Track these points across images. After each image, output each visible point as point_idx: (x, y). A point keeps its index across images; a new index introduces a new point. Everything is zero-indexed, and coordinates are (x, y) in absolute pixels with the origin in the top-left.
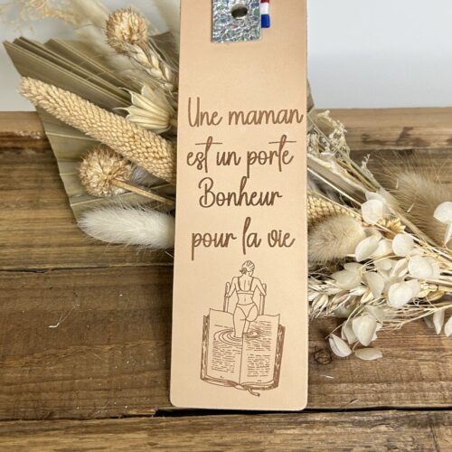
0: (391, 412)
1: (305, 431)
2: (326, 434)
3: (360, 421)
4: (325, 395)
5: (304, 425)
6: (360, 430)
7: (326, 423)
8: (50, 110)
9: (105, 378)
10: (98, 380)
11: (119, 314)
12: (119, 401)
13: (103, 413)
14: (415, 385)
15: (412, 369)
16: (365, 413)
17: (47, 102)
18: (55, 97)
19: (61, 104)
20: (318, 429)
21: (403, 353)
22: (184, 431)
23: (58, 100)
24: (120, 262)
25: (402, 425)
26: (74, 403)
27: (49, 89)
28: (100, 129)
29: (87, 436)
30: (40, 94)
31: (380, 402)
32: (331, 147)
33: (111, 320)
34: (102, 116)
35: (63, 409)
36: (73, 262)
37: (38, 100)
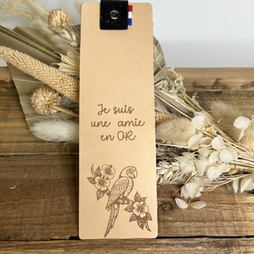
0: (205, 239)
1: (155, 249)
2: (167, 251)
3: (187, 244)
4: (167, 228)
5: (155, 246)
6: (187, 249)
7: (168, 244)
8: (15, 64)
9: (41, 218)
10: (37, 219)
11: (50, 181)
12: (48, 231)
13: (39, 237)
14: (219, 223)
15: (218, 214)
16: (190, 239)
17: (13, 60)
18: (17, 56)
19: (21, 60)
20: (163, 248)
21: (213, 205)
22: (86, 248)
23: (19, 58)
24: (52, 152)
25: (211, 246)
26: (23, 231)
27: (15, 52)
28: (43, 75)
29: (29, 250)
30: (9, 55)
31: (199, 233)
32: (175, 87)
33: (46, 184)
34: (45, 68)
35: (15, 235)
36: (25, 152)
37: (8, 59)
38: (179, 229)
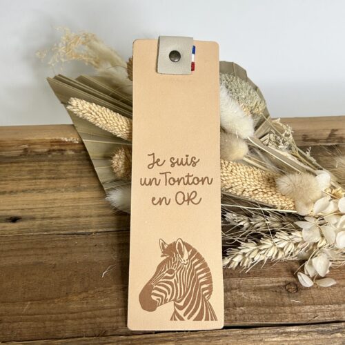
0: (343, 324)
1: (285, 339)
2: (300, 340)
3: (322, 331)
4: (295, 314)
5: (284, 335)
7: (299, 333)
16: (325, 325)
17: (90, 115)
18: (95, 111)
22: (201, 341)
23: (98, 113)
27: (91, 106)
30: (85, 109)
32: (284, 142)
35: (112, 329)
38: (309, 314)
